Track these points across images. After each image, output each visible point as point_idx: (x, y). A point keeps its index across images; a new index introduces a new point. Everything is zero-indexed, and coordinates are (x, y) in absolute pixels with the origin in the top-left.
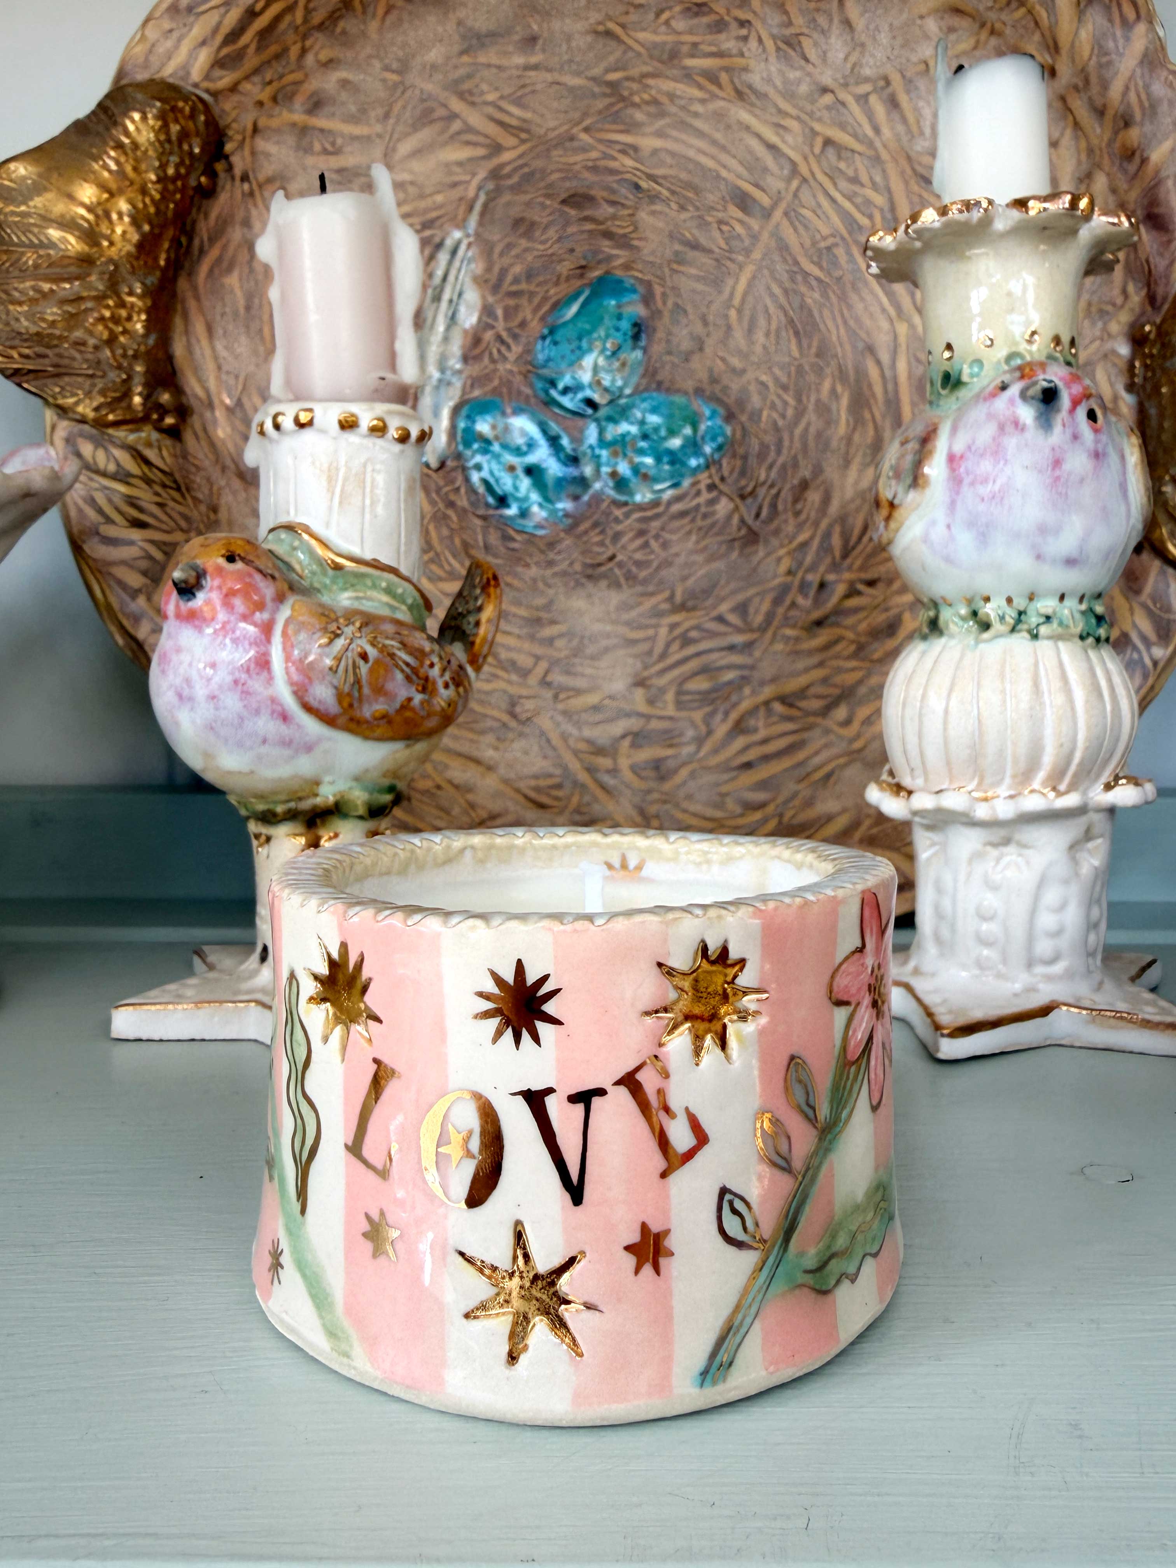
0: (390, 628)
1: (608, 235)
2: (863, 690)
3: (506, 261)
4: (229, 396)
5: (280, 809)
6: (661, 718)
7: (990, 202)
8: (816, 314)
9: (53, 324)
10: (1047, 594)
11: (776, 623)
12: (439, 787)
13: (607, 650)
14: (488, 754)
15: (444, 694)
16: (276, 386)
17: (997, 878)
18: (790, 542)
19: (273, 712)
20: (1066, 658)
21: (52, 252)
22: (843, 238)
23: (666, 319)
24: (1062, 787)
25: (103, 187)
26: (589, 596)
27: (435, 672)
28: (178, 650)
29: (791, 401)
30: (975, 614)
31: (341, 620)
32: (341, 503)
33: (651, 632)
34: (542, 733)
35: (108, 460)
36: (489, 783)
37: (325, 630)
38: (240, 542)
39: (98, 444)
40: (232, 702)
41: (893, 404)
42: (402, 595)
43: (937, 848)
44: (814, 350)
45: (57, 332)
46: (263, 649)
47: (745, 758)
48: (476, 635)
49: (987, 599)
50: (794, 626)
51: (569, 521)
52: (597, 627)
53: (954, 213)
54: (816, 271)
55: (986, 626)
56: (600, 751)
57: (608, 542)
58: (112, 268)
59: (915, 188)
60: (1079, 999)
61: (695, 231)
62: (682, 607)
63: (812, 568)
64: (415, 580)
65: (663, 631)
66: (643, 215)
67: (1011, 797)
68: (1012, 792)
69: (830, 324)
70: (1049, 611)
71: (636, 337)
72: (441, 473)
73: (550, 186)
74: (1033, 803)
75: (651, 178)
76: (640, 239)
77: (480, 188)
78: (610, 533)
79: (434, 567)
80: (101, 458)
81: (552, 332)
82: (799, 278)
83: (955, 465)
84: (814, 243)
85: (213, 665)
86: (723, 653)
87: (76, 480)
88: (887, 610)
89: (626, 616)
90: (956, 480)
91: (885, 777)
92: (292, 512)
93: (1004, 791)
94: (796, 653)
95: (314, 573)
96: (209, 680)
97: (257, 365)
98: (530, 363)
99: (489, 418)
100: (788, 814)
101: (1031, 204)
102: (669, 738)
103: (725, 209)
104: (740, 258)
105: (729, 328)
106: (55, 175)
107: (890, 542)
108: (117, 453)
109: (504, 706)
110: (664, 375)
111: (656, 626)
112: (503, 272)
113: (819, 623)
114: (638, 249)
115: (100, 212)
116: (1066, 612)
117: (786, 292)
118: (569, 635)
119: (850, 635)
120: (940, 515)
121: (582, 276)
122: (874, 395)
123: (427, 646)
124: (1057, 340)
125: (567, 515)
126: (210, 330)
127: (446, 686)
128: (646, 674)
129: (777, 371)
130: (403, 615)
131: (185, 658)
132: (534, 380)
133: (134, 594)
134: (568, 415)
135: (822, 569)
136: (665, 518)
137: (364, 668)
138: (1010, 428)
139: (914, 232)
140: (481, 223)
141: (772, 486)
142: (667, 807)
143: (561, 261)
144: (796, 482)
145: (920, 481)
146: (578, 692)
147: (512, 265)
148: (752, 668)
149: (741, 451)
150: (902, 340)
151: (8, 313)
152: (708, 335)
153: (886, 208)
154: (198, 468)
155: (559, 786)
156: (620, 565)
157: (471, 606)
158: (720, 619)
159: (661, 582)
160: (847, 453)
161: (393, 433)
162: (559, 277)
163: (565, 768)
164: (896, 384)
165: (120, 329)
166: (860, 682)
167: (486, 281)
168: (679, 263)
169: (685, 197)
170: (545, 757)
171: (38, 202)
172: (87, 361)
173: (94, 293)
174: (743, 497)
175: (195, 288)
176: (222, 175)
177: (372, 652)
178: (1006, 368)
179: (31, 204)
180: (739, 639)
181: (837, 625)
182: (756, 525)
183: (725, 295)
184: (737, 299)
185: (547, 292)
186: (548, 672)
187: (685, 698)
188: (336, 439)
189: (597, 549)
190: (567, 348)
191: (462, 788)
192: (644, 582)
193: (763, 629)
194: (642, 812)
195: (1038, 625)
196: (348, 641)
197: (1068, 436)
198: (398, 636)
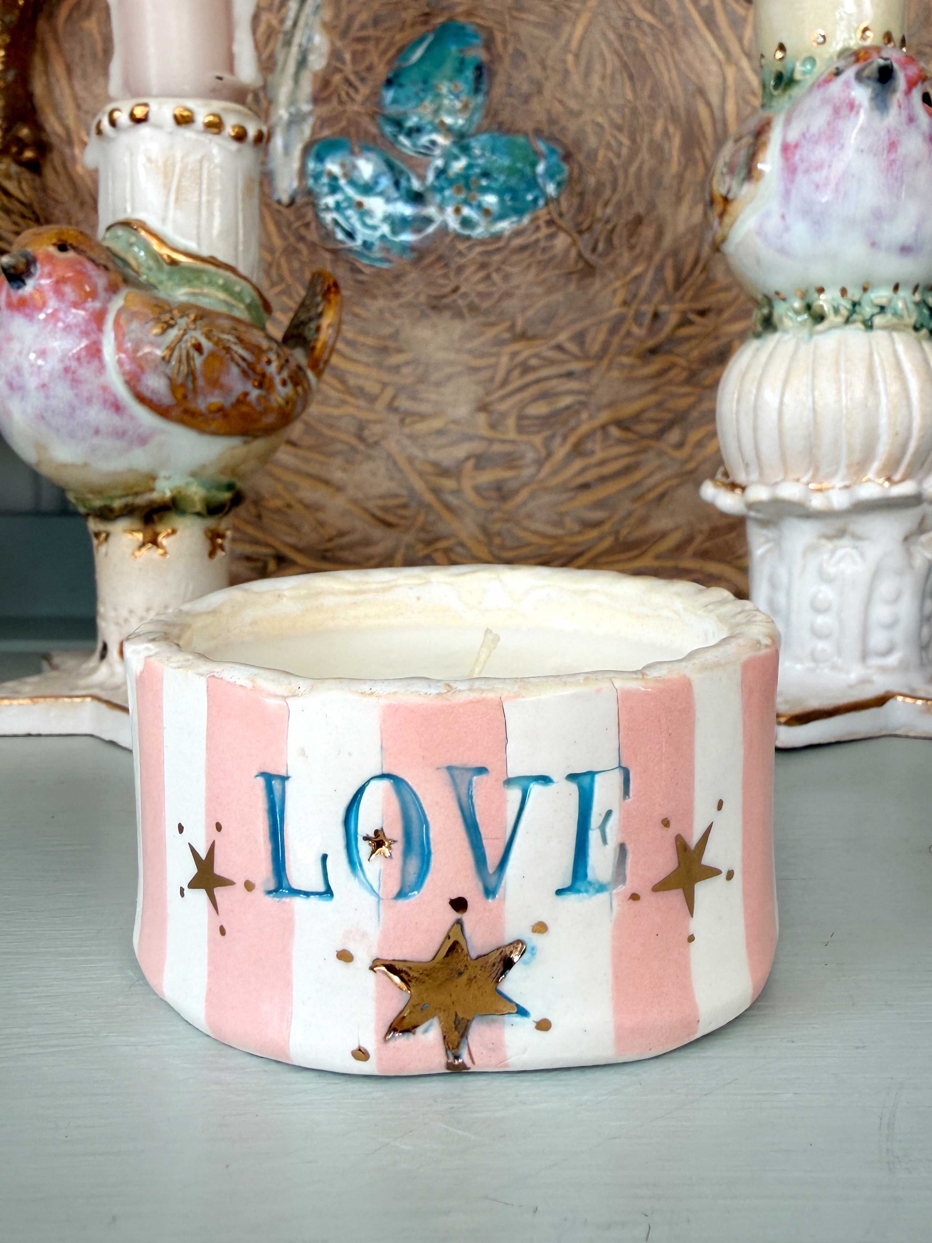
0: (226, 324)
2: (695, 414)
3: (353, 8)
5: (116, 505)
6: (503, 441)
8: (649, 57)
10: (880, 284)
11: (612, 351)
12: (289, 506)
13: (449, 378)
14: (338, 475)
15: (282, 392)
16: (114, 89)
17: (832, 570)
18: (625, 274)
19: (105, 401)
20: (900, 348)
23: (507, 61)
24: (896, 477)
26: (434, 326)
27: (273, 368)
28: (9, 339)
29: (626, 141)
30: (809, 307)
31: (176, 313)
32: (177, 199)
33: (492, 360)
34: (389, 456)
36: (338, 503)
37: (158, 320)
38: (73, 234)
40: (63, 391)
42: (240, 293)
43: (771, 544)
44: (646, 93)
46: (94, 337)
47: (580, 480)
48: (316, 340)
49: (821, 290)
50: (628, 354)
51: (414, 255)
52: (441, 356)
55: (820, 318)
56: (444, 472)
57: (452, 275)
60: (913, 690)
62: (523, 336)
63: (647, 299)
64: (254, 280)
65: (504, 359)
67: (847, 487)
68: (847, 483)
69: (662, 67)
70: (883, 301)
71: (478, 82)
72: (293, 208)
74: (868, 492)
78: (453, 266)
79: (285, 298)
81: (397, 76)
82: (633, 24)
83: (790, 155)
85: (42, 353)
86: (562, 380)
88: (717, 338)
89: (470, 345)
90: (790, 169)
91: (719, 476)
92: (129, 210)
93: (838, 482)
94: (630, 380)
95: (150, 269)
96: (40, 369)
98: (376, 105)
99: (337, 157)
100: (624, 532)
102: (511, 461)
105: (566, 72)
107: (724, 239)
109: (352, 429)
110: (505, 116)
111: (498, 355)
112: (351, 18)
113: (653, 351)
116: (900, 305)
117: (620, 37)
118: (414, 362)
119: (682, 362)
120: (775, 206)
121: (426, 22)
122: (704, 135)
123: (265, 344)
124: (888, 37)
125: (412, 248)
126: (69, 70)
127: (284, 383)
128: (488, 399)
129: (611, 112)
130: (241, 312)
131: (16, 346)
132: (380, 120)
134: (415, 155)
135: (656, 298)
136: (506, 252)
137: (198, 361)
138: (844, 111)
141: (608, 221)
142: (509, 525)
143: (407, 8)
144: (630, 217)
145: (755, 174)
146: (423, 417)
147: (359, 12)
148: (589, 393)
149: (578, 188)
150: (731, 82)
152: (547, 78)
155: (405, 506)
156: (465, 295)
157: (313, 313)
158: (560, 348)
159: (502, 313)
160: (679, 190)
161: (229, 130)
162: (404, 23)
163: (412, 491)
164: (725, 125)
166: (692, 407)
167: (335, 27)
168: (518, 10)
170: (392, 479)
174: (581, 232)
175: (54, 31)
177: (207, 345)
180: (576, 366)
181: (670, 352)
182: (592, 259)
183: (563, 40)
184: (574, 44)
185: (393, 37)
186: (394, 398)
187: (525, 422)
188: (171, 133)
189: (441, 281)
190: (410, 89)
191: (312, 507)
192: (487, 312)
193: (599, 357)
194: (485, 530)
195: (873, 316)
196: (181, 332)
197: (904, 118)
198: (234, 332)
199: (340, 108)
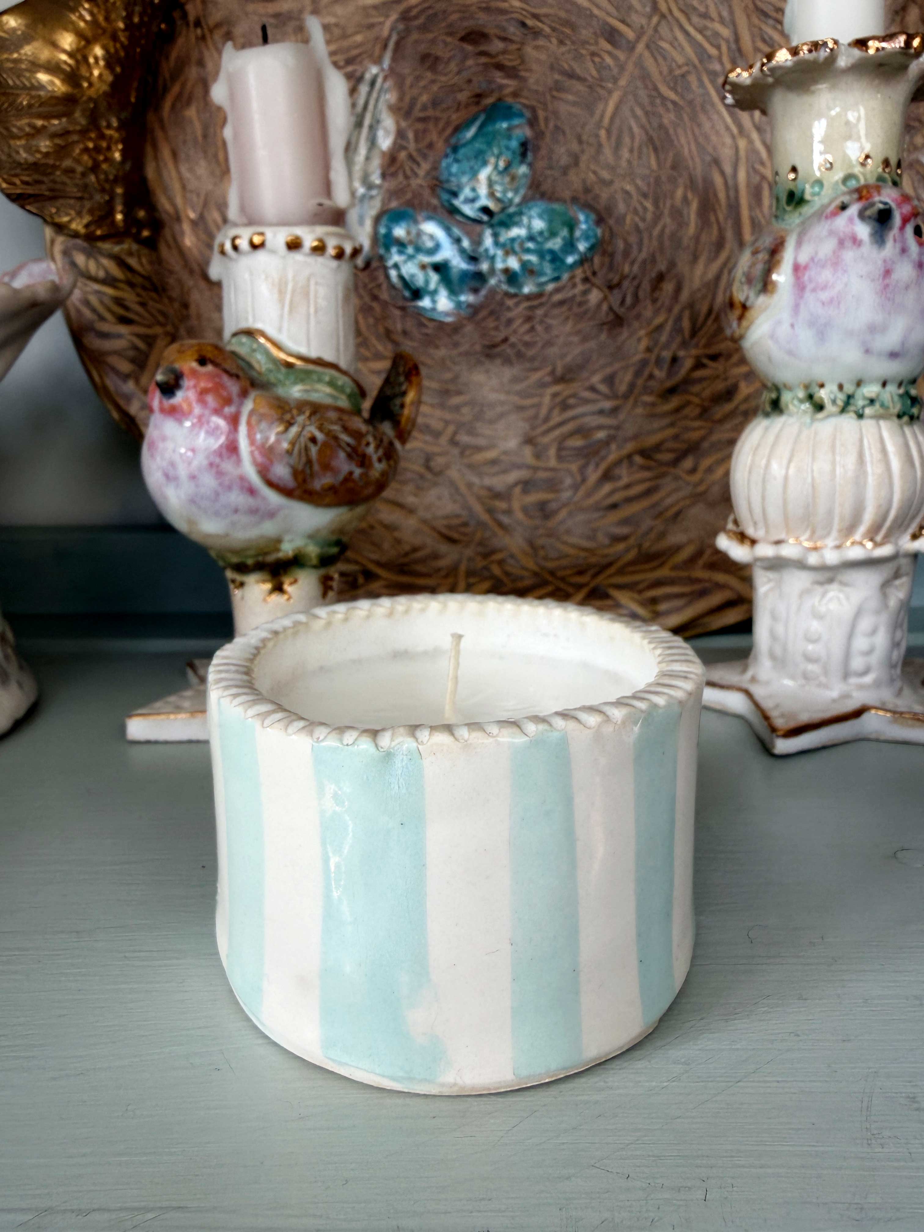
0: (332, 415)
1: (499, 67)
2: (705, 445)
3: (415, 91)
4: (194, 211)
5: (250, 562)
6: (546, 469)
7: (836, 42)
8: (671, 131)
9: (47, 155)
10: (871, 381)
11: (636, 391)
12: (372, 527)
14: (410, 500)
15: (378, 467)
16: (233, 212)
17: (823, 609)
18: (649, 325)
19: (242, 488)
20: (886, 434)
21: (42, 93)
22: (695, 67)
23: (548, 139)
24: (879, 538)
25: (79, 34)
26: (487, 371)
27: (371, 450)
28: (164, 439)
29: (651, 207)
30: (810, 397)
31: (295, 412)
32: (291, 311)
33: (536, 400)
34: (452, 484)
35: (98, 267)
36: (411, 523)
37: (281, 420)
38: (209, 348)
39: (89, 255)
40: (209, 481)
41: (734, 208)
42: (342, 386)
43: (771, 584)
44: (669, 163)
45: (51, 162)
46: (231, 437)
47: (610, 501)
49: (822, 386)
50: (651, 393)
51: (471, 311)
52: (493, 397)
53: (804, 52)
54: (672, 96)
56: (497, 496)
57: (502, 328)
58: (92, 105)
59: (756, 21)
60: (884, 703)
61: (573, 63)
62: (562, 379)
63: (666, 346)
65: (547, 400)
66: (529, 50)
67: (838, 547)
68: (837, 543)
69: (683, 140)
70: (873, 395)
71: (524, 155)
73: (450, 25)
74: (855, 553)
75: (536, 16)
76: (527, 70)
77: (392, 29)
78: (503, 319)
79: (363, 350)
80: (92, 267)
81: (454, 150)
82: (658, 101)
83: (800, 274)
84: (671, 71)
85: (193, 450)
86: (595, 417)
87: (74, 286)
88: (726, 379)
89: (518, 387)
90: (800, 287)
91: (730, 526)
92: (250, 320)
93: (830, 542)
94: (652, 416)
95: (270, 371)
96: (190, 463)
97: (215, 184)
98: (437, 179)
99: (404, 225)
100: (646, 545)
101: (870, 43)
102: (552, 485)
103: (597, 43)
104: (610, 85)
105: (600, 145)
106: (40, 26)
107: (742, 337)
108: (105, 262)
109: (421, 461)
110: (546, 186)
111: (541, 396)
112: (413, 101)
113: (672, 391)
114: (523, 80)
115: (79, 57)
116: (887, 395)
117: (647, 113)
118: (471, 403)
119: (696, 400)
120: (786, 316)
121: (478, 103)
122: (718, 200)
123: (363, 428)
124: (886, 163)
125: (469, 306)
126: (175, 155)
127: (380, 460)
128: (533, 433)
129: (639, 182)
130: (343, 402)
131: (170, 445)
132: (440, 192)
133: (126, 377)
134: (470, 222)
136: (547, 307)
137: (314, 450)
138: (848, 243)
139: (770, 70)
140: (394, 59)
141: (634, 278)
142: (552, 540)
143: (461, 90)
144: (654, 275)
145: (770, 287)
146: (479, 449)
147: (420, 94)
148: (618, 428)
149: (609, 250)
150: (742, 153)
151: (10, 146)
152: (583, 151)
153: (732, 39)
154: (171, 272)
155: (465, 524)
156: (513, 345)
157: (397, 390)
158: (593, 389)
159: (544, 359)
160: (696, 250)
161: (331, 251)
162: (459, 104)
163: (471, 512)
164: (737, 191)
165: (101, 158)
166: (703, 439)
167: (399, 109)
168: (558, 90)
169: (563, 33)
170: (455, 502)
171: (28, 50)
172: (76, 185)
173: (78, 128)
174: (610, 288)
175: (161, 121)
176: (179, 22)
177: (320, 436)
178: (843, 188)
179: (23, 52)
180: (607, 405)
181: (685, 392)
182: (621, 311)
183: (597, 116)
184: (606, 121)
185: (450, 116)
186: (455, 433)
187: (564, 453)
188: (284, 257)
189: (493, 333)
190: (466, 165)
191: (390, 528)
192: (532, 359)
193: (626, 396)
194: (531, 544)
195: (863, 407)
196: (300, 429)
197: (898, 250)
198: (341, 422)
199: (405, 182)
